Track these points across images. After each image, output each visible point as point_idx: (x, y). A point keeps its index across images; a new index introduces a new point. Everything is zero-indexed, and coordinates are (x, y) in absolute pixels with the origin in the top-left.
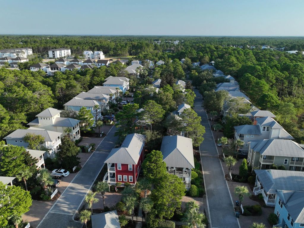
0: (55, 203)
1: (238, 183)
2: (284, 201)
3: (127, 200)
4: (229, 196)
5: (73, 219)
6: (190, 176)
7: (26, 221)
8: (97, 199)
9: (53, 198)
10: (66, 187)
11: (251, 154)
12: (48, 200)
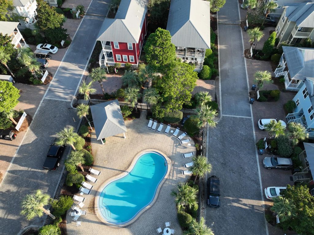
0: (49, 88)
1: (259, 61)
2: (311, 93)
3: (128, 92)
4: (245, 79)
5: (72, 107)
6: (203, 56)
7: (21, 110)
8: (94, 89)
9: (45, 81)
10: (57, 67)
11: (283, 23)
12: (39, 84)
